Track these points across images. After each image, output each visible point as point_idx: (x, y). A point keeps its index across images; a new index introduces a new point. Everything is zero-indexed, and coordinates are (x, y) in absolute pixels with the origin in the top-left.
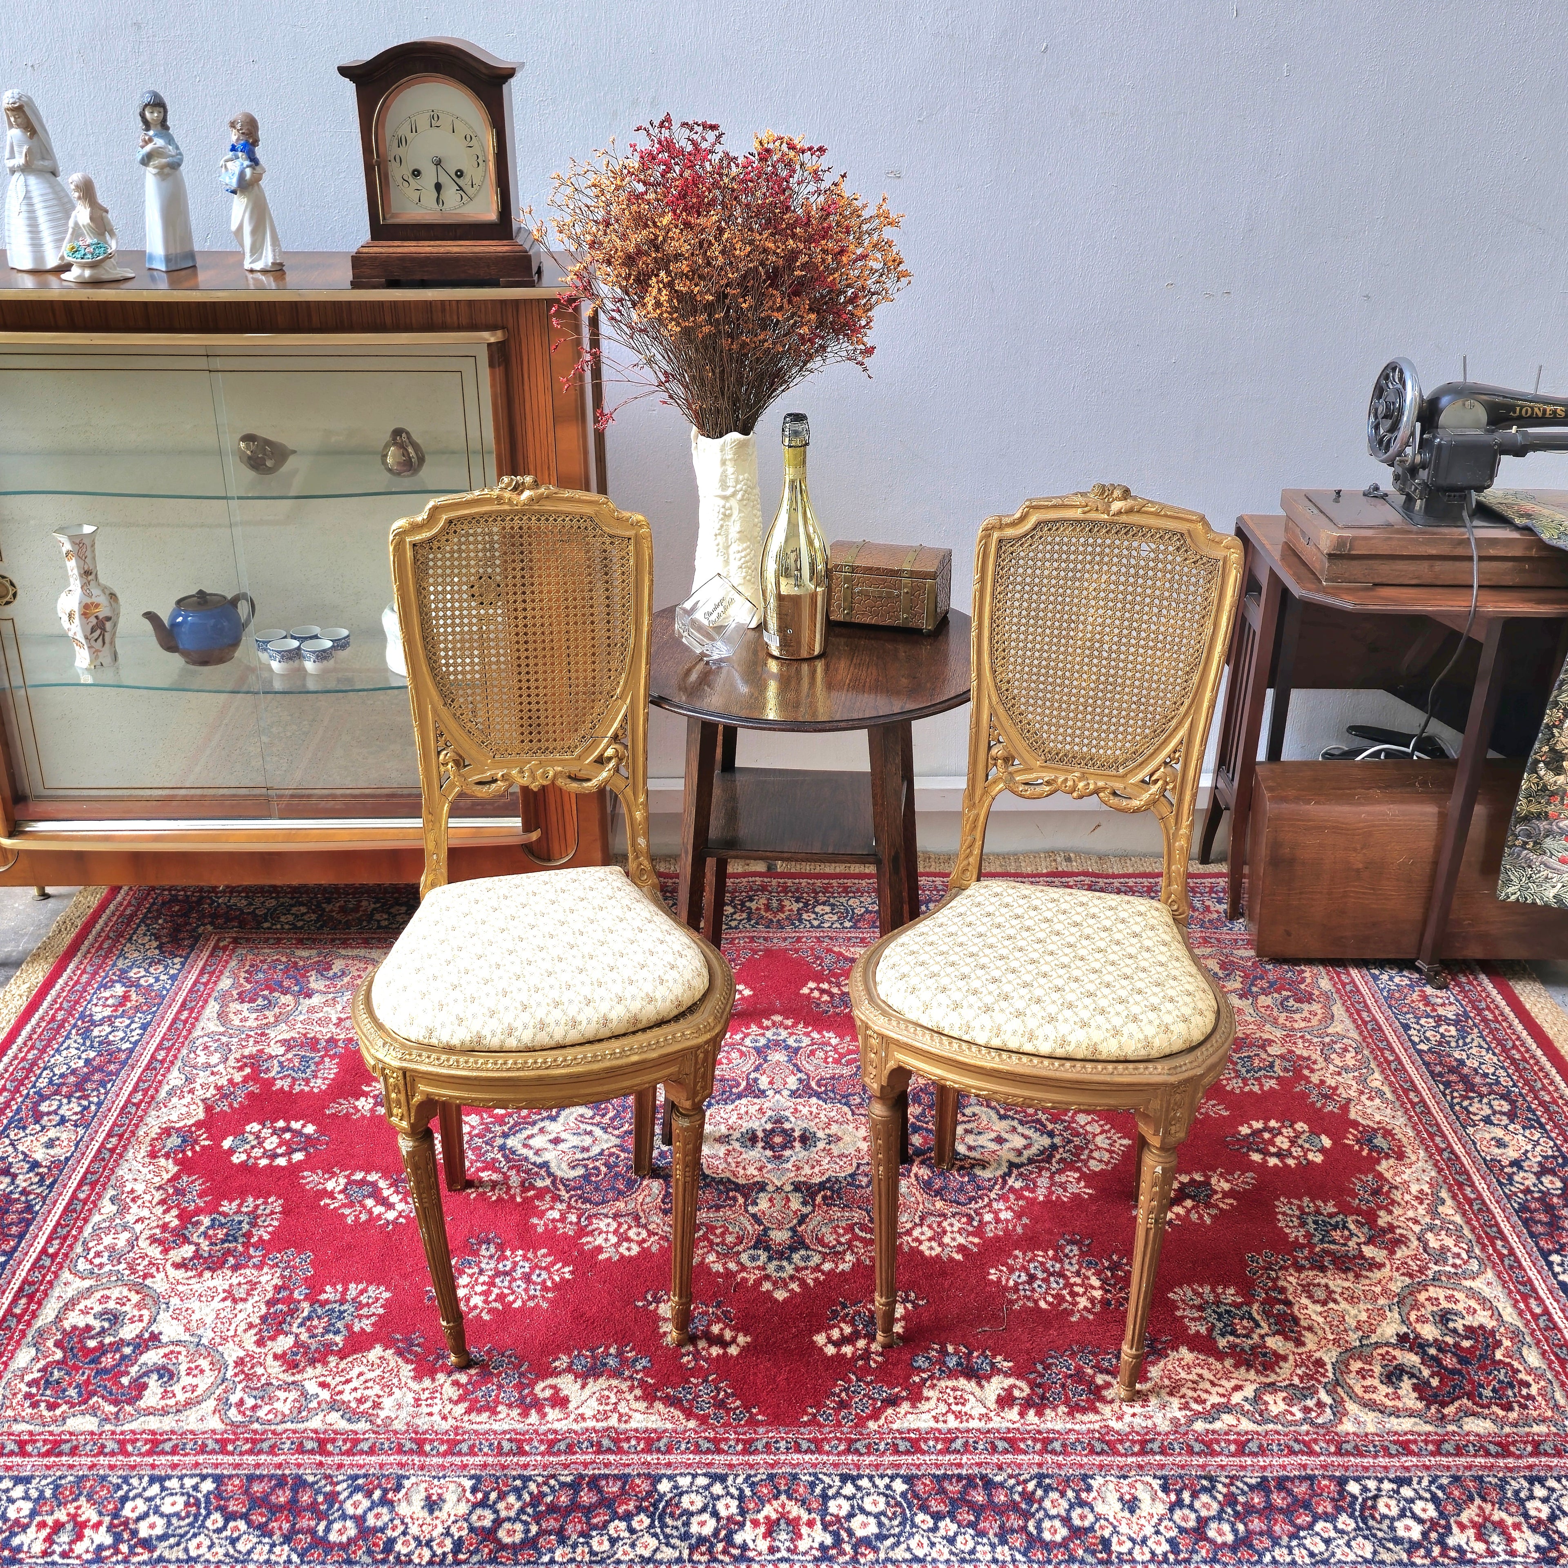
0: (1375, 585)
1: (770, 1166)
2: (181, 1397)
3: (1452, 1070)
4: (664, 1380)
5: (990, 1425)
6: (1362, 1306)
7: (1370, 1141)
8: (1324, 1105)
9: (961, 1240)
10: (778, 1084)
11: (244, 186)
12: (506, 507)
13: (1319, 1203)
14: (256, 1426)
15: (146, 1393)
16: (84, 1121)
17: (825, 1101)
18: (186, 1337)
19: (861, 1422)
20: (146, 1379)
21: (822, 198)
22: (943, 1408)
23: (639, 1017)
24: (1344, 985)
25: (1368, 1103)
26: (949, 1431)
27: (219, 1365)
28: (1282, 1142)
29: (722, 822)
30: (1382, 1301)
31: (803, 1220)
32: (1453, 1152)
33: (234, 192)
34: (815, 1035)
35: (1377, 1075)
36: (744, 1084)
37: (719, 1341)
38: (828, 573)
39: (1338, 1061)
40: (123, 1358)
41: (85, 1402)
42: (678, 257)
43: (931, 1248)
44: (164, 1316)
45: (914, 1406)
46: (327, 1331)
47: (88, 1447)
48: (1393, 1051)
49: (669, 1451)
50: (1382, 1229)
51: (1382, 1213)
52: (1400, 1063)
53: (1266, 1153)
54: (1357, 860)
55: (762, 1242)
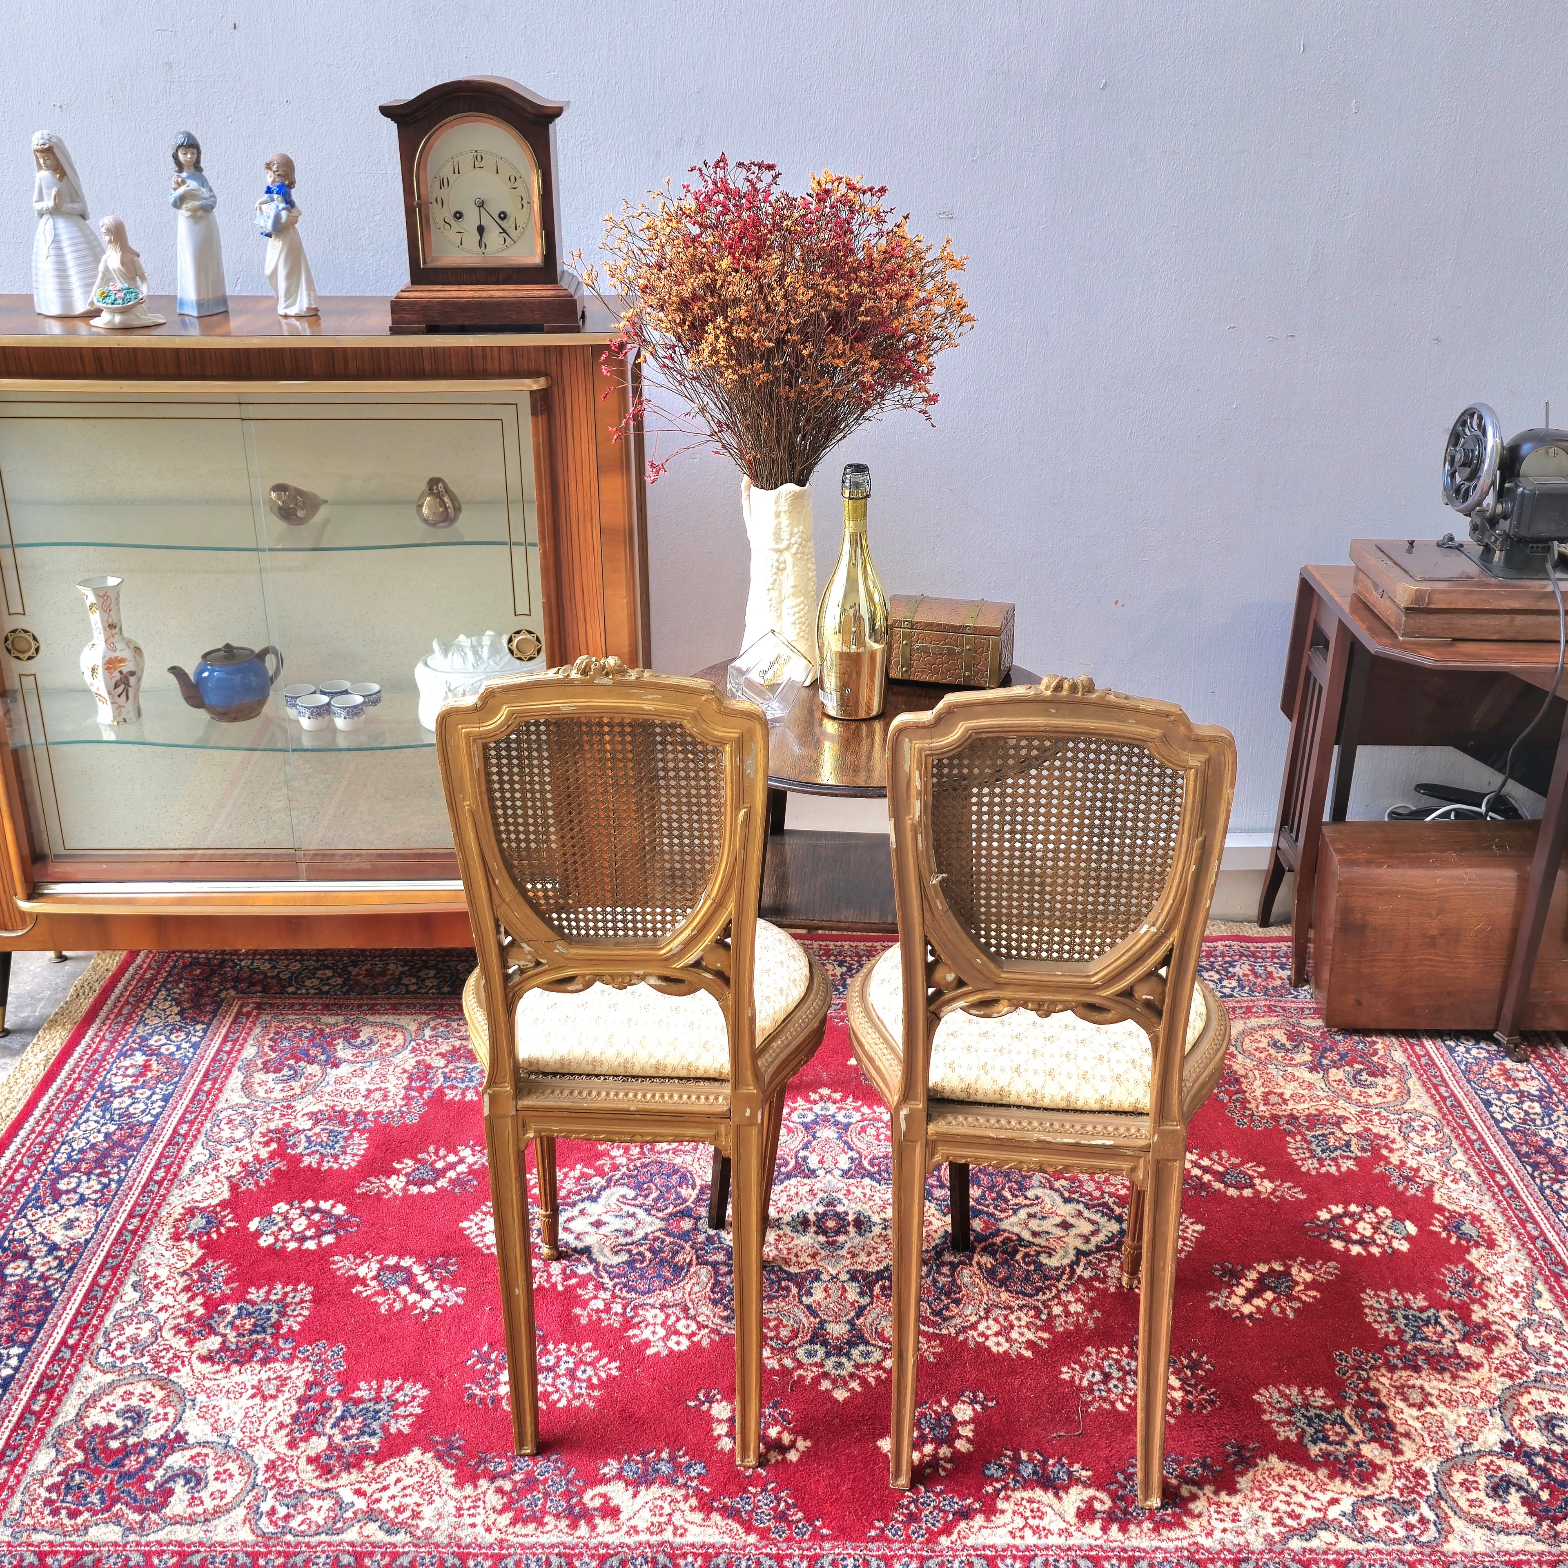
0: (1455, 640)
1: (823, 1253)
2: (209, 1504)
3: (1539, 1151)
4: (721, 1489)
5: (1071, 1542)
6: (1462, 1410)
7: (1458, 1228)
8: (1406, 1188)
9: (1030, 1335)
10: (829, 1164)
11: (280, 229)
13: (1408, 1296)
14: (289, 1538)
15: (173, 1500)
16: (103, 1200)
17: (879, 1182)
18: (214, 1438)
19: (932, 1537)
20: (171, 1484)
21: (883, 241)
22: (1019, 1522)
24: (1419, 1057)
25: (1453, 1186)
26: (1028, 1548)
27: (247, 1469)
28: (1365, 1229)
29: (774, 889)
30: (1482, 1405)
31: (861, 1311)
32: (1546, 1240)
33: (269, 235)
34: (865, 1110)
35: (1460, 1155)
36: (792, 1163)
37: (778, 1445)
38: (889, 629)
39: (1417, 1140)
40: (148, 1460)
41: (108, 1509)
42: (736, 302)
43: (998, 1344)
44: (189, 1414)
45: (988, 1520)
46: (363, 1433)
47: (112, 1560)
48: (1475, 1129)
50: (1477, 1325)
51: (1475, 1307)
52: (1484, 1142)
53: (1347, 1240)
54: (1433, 927)
55: (818, 1336)
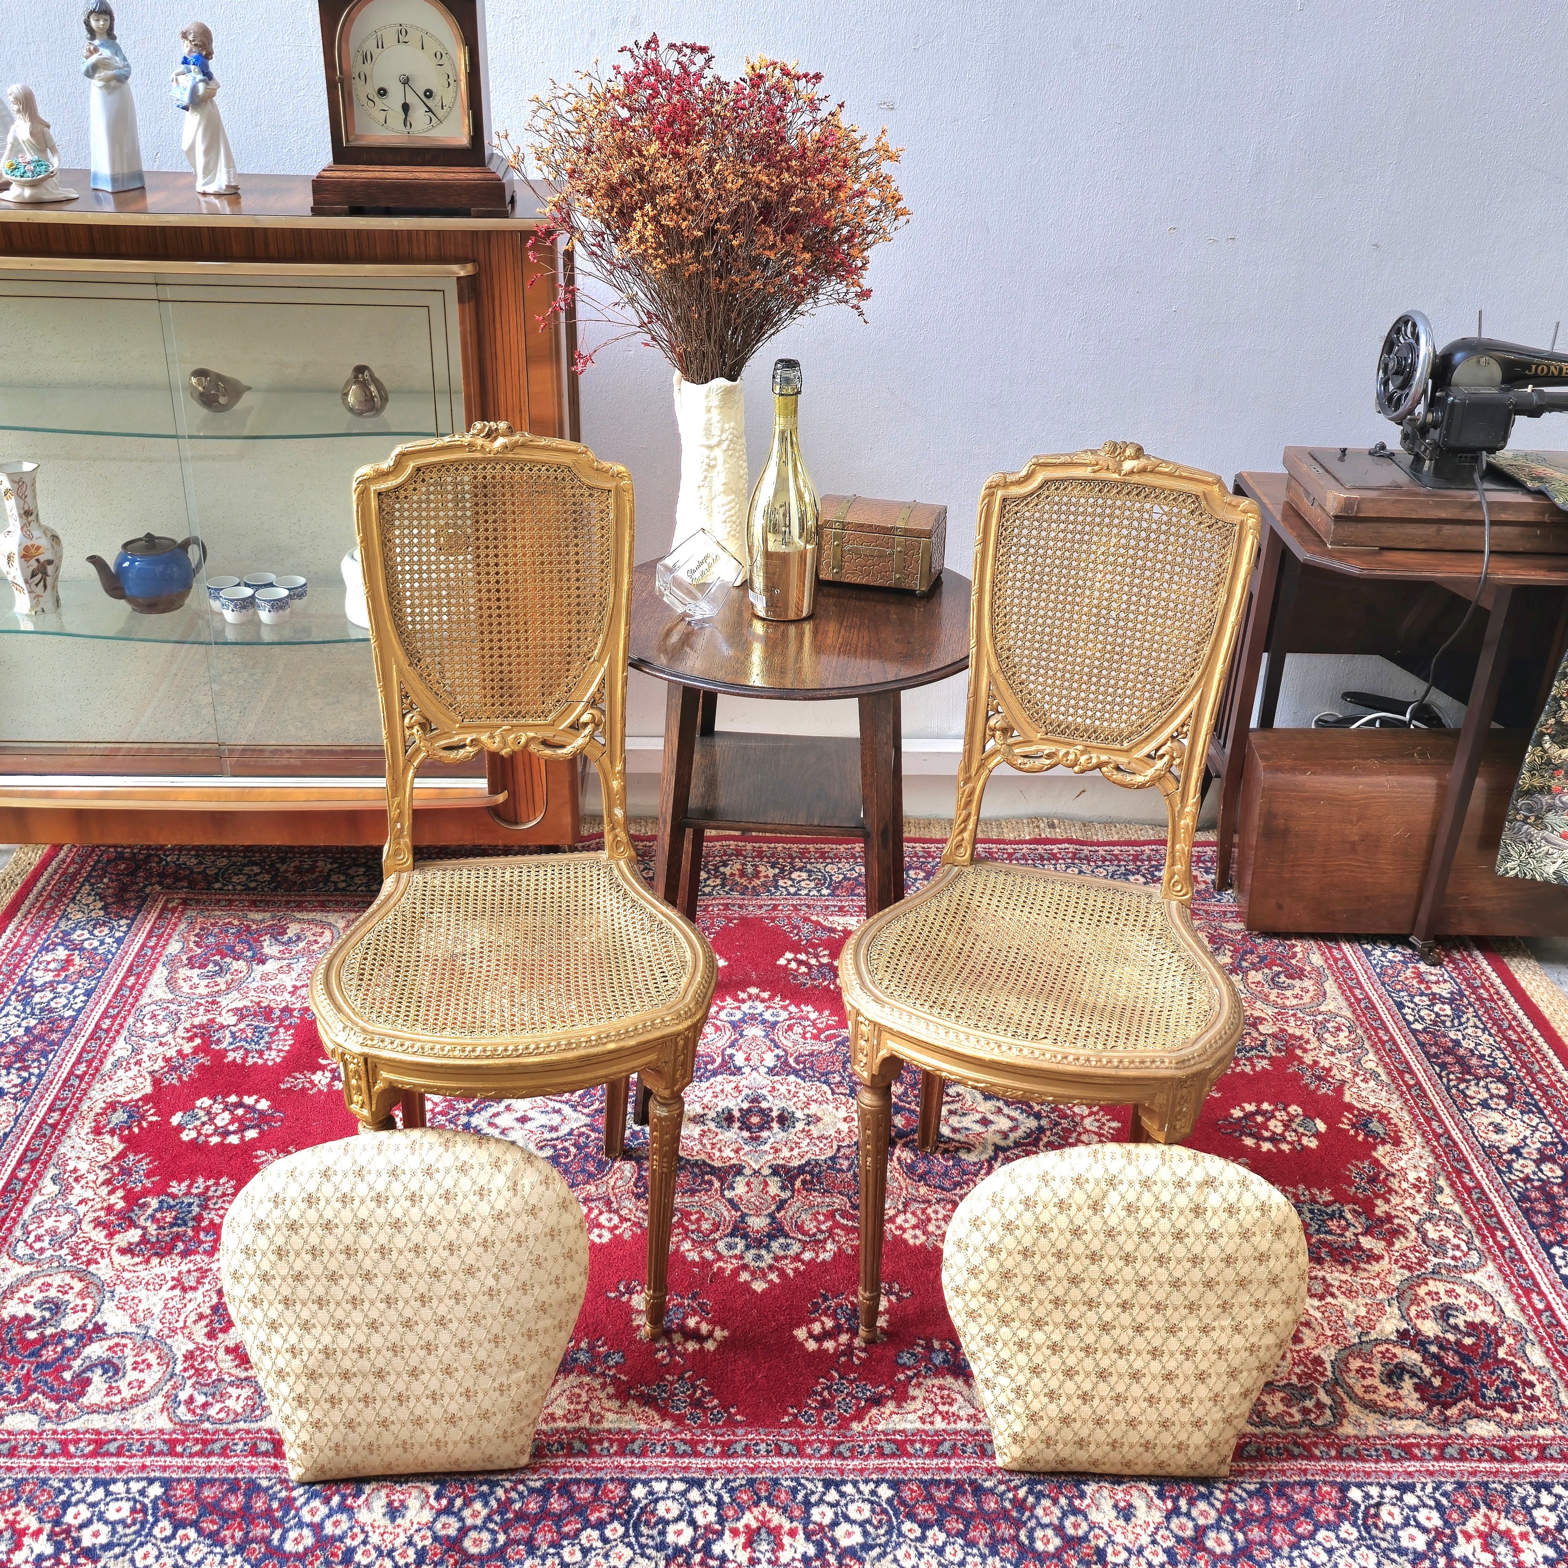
0: (1382, 549)
1: (747, 1148)
2: (127, 1393)
3: (1448, 1051)
4: (638, 1377)
5: (979, 1427)
6: (1361, 1301)
7: (1366, 1125)
8: (1318, 1087)
10: (755, 1061)
12: (478, 455)
13: (1315, 1191)
14: (207, 1425)
15: (90, 1389)
16: (23, 1094)
17: (804, 1079)
18: (132, 1328)
19: (844, 1424)
20: (89, 1374)
21: (817, 129)
22: (930, 1408)
24: (1336, 961)
25: (1363, 1085)
26: (937, 1433)
27: (167, 1360)
28: (1274, 1125)
29: (702, 790)
30: (1381, 1296)
31: (781, 1205)
32: (1450, 1137)
33: (186, 108)
34: (793, 1009)
35: (1371, 1056)
36: (719, 1060)
37: (695, 1335)
38: (819, 530)
39: (1331, 1041)
40: (65, 1350)
41: (24, 1398)
42: (665, 189)
43: (915, 1237)
44: (108, 1306)
45: (899, 1406)
47: (28, 1448)
48: (1387, 1030)
49: (643, 1454)
50: (1380, 1219)
51: (1379, 1202)
52: (1395, 1043)
53: (1259, 1137)
54: (1353, 832)
55: (739, 1229)
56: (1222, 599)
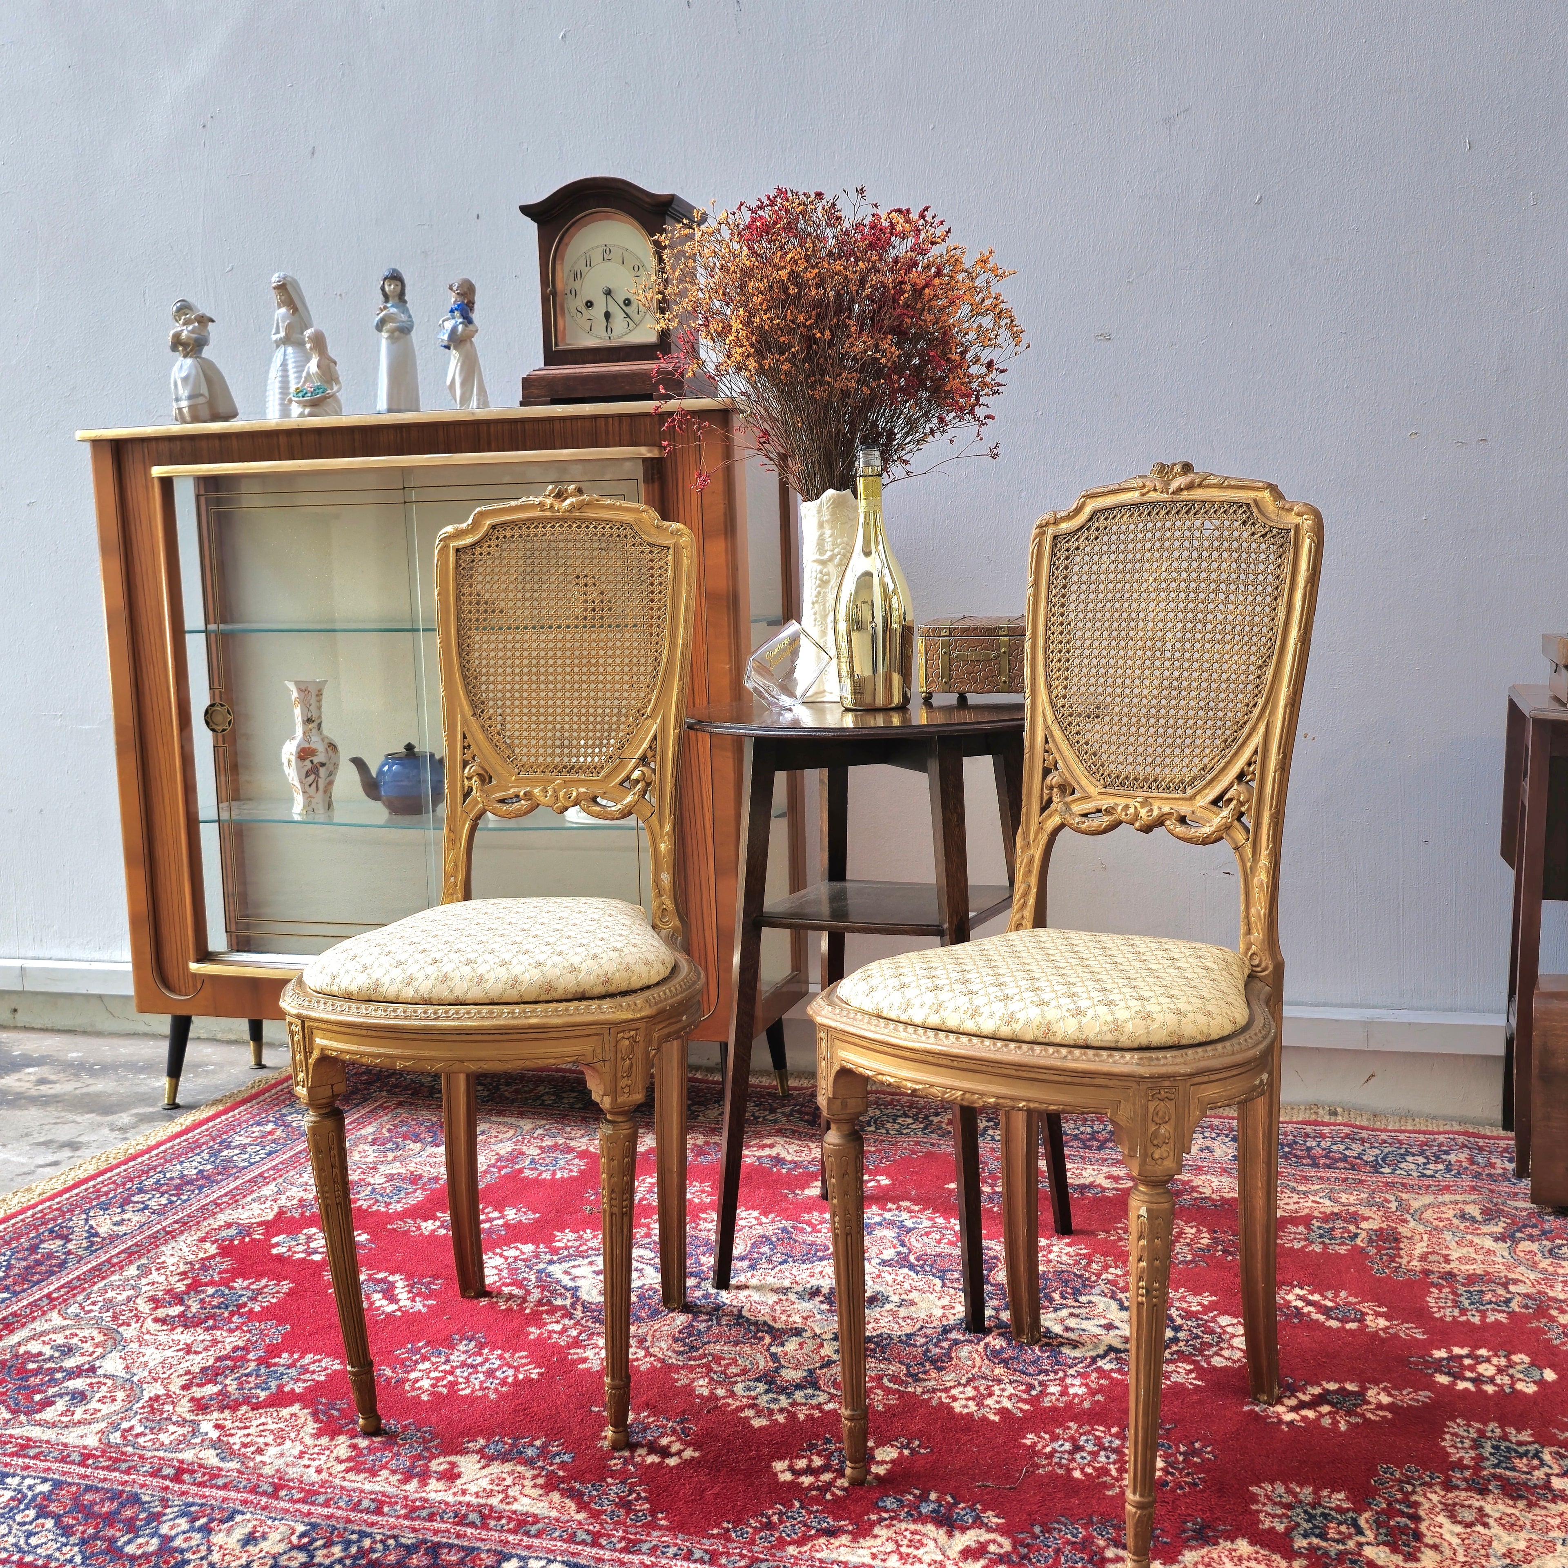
1: (818, 1317)
2: (78, 1417)
4: (576, 1474)
6: (1523, 1535)
9: (1007, 1404)
11: (456, 341)
13: (1511, 1430)
14: (128, 1449)
15: (49, 1409)
17: (917, 1273)
18: (121, 1373)
19: (780, 1545)
20: (57, 1399)
22: (891, 1546)
23: (555, 984)
27: (132, 1398)
30: (1555, 1534)
31: (827, 1364)
33: (448, 347)
34: (940, 1221)
37: (665, 1452)
40: (51, 1380)
43: (965, 1406)
44: (113, 1355)
45: (854, 1541)
46: (257, 1386)
49: (539, 1535)
53: (1458, 1377)
55: (768, 1377)
56: (1281, 615)
